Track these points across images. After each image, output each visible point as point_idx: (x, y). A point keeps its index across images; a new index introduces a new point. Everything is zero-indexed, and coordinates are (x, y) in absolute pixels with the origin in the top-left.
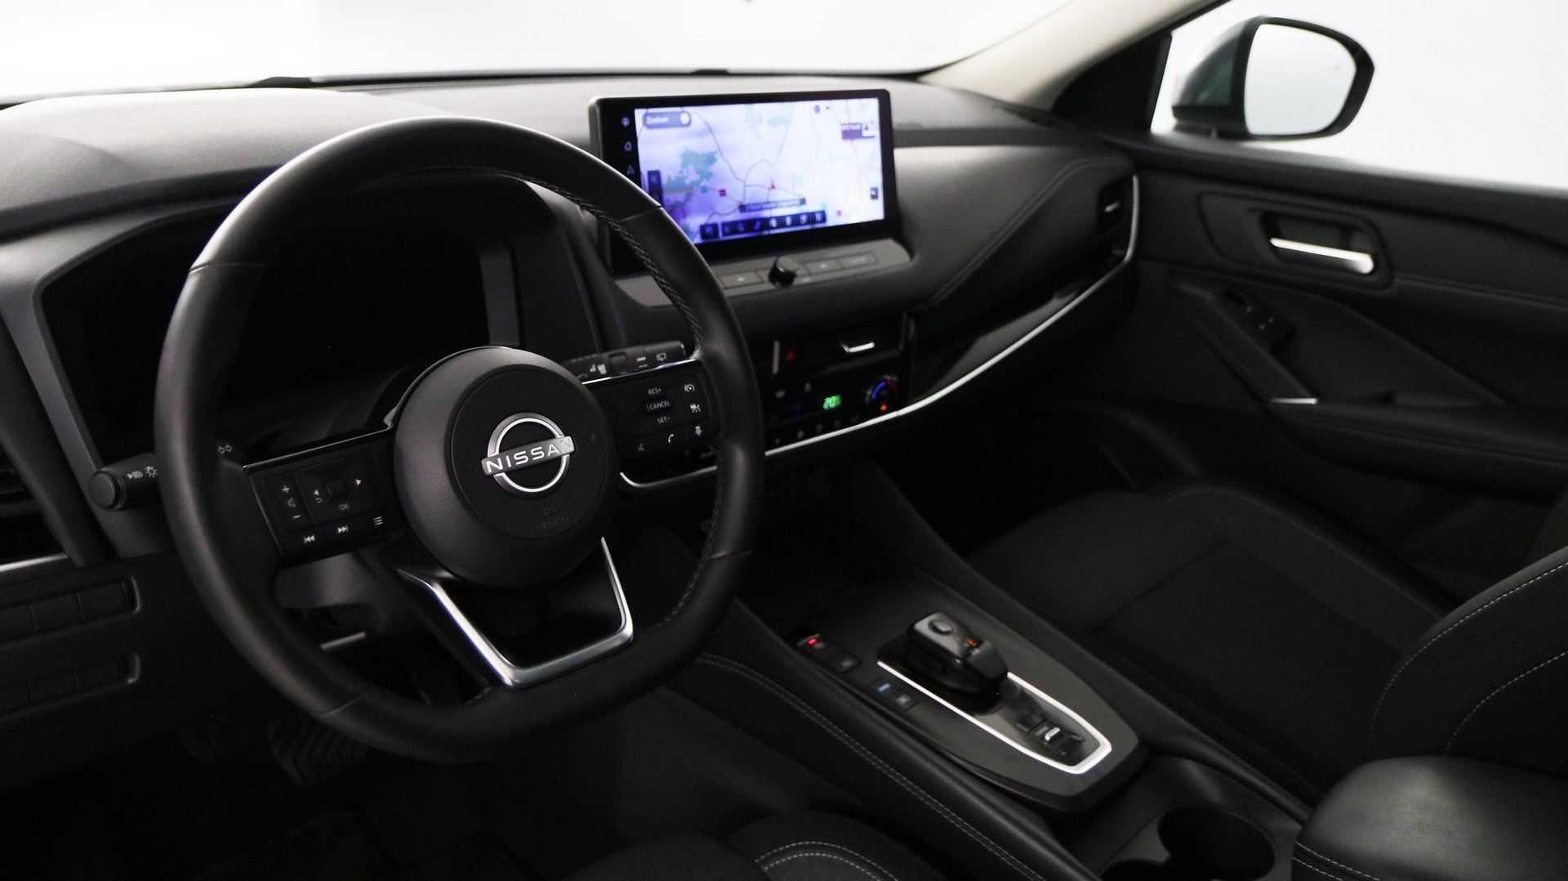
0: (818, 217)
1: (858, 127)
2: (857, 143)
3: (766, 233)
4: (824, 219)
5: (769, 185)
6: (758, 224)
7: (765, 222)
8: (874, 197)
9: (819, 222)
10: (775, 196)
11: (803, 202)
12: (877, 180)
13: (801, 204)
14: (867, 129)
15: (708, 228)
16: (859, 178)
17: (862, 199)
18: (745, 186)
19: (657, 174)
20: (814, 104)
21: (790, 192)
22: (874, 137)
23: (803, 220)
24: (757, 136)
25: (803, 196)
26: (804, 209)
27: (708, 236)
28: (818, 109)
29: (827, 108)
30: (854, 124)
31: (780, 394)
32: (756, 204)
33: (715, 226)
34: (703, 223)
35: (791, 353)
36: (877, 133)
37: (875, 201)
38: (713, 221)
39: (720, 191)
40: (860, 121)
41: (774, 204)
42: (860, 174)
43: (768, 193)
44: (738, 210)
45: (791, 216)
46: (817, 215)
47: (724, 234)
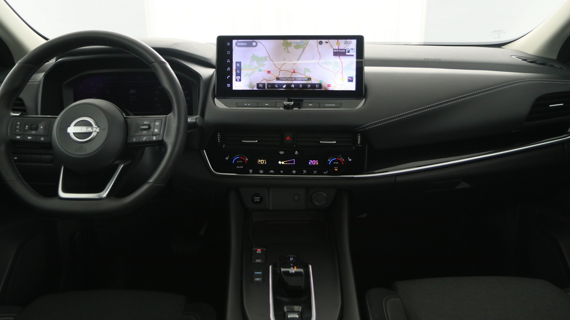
0: (317, 86)
1: (344, 51)
2: (342, 58)
3: (289, 89)
4: (320, 87)
5: (292, 71)
6: (285, 85)
7: (288, 86)
8: (350, 80)
9: (317, 88)
10: (294, 75)
11: (309, 79)
12: (353, 73)
13: (308, 80)
14: (349, 52)
15: (260, 85)
16: (341, 72)
17: (343, 81)
18: (280, 70)
19: (240, 63)
20: (319, 40)
21: (303, 75)
22: (353, 55)
23: (309, 87)
24: (288, 52)
25: (309, 77)
26: (310, 82)
27: (260, 88)
28: (321, 43)
29: (327, 42)
30: (341, 50)
31: (282, 153)
32: (285, 78)
33: (264, 84)
34: (258, 82)
35: (288, 137)
36: (355, 54)
37: (350, 83)
38: (263, 82)
39: (268, 71)
40: (345, 48)
41: (294, 79)
42: (342, 71)
43: (292, 74)
44: (276, 79)
45: (302, 84)
46: (317, 85)
47: (268, 88)
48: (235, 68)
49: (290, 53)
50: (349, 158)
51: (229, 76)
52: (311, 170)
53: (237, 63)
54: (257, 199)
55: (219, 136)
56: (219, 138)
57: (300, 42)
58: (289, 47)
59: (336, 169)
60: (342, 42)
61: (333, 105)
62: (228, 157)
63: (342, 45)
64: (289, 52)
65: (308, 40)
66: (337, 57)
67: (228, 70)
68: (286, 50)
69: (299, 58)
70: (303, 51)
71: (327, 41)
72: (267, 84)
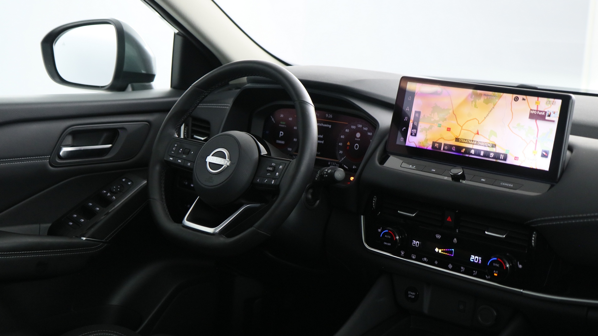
0: (502, 157)
1: (544, 114)
2: (540, 123)
3: (467, 155)
4: (505, 159)
5: (476, 132)
6: (464, 150)
7: (468, 151)
8: (544, 156)
9: (501, 160)
10: (477, 138)
11: (494, 146)
12: (550, 147)
13: (492, 147)
14: (549, 116)
15: (436, 144)
16: (535, 142)
17: (535, 155)
18: (462, 129)
19: (419, 113)
20: (515, 96)
21: (488, 139)
22: (553, 121)
23: (491, 156)
24: (475, 106)
25: (494, 142)
26: (493, 150)
27: (436, 148)
28: (517, 99)
29: (524, 99)
30: (540, 111)
31: (438, 236)
32: (466, 140)
33: (440, 144)
34: (435, 141)
35: (449, 218)
36: (556, 119)
37: (544, 159)
38: (440, 141)
39: (448, 128)
40: (545, 111)
41: (476, 143)
42: (537, 141)
43: (474, 136)
44: (455, 140)
45: (484, 151)
46: (501, 155)
47: (444, 149)
48: (413, 119)
49: (477, 108)
50: (518, 264)
51: (405, 128)
52: (471, 268)
53: (416, 112)
54: (412, 295)
55: (374, 200)
56: (374, 202)
57: (492, 95)
58: (477, 100)
59: (496, 273)
60: (543, 100)
61: (510, 185)
62: (381, 229)
63: (544, 104)
64: (477, 106)
65: (502, 94)
66: (533, 121)
67: (405, 120)
68: (474, 103)
69: (487, 116)
70: (493, 108)
71: (524, 97)
72: (444, 144)
